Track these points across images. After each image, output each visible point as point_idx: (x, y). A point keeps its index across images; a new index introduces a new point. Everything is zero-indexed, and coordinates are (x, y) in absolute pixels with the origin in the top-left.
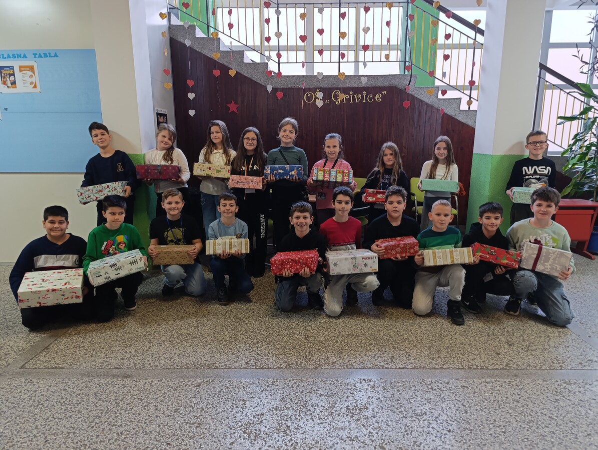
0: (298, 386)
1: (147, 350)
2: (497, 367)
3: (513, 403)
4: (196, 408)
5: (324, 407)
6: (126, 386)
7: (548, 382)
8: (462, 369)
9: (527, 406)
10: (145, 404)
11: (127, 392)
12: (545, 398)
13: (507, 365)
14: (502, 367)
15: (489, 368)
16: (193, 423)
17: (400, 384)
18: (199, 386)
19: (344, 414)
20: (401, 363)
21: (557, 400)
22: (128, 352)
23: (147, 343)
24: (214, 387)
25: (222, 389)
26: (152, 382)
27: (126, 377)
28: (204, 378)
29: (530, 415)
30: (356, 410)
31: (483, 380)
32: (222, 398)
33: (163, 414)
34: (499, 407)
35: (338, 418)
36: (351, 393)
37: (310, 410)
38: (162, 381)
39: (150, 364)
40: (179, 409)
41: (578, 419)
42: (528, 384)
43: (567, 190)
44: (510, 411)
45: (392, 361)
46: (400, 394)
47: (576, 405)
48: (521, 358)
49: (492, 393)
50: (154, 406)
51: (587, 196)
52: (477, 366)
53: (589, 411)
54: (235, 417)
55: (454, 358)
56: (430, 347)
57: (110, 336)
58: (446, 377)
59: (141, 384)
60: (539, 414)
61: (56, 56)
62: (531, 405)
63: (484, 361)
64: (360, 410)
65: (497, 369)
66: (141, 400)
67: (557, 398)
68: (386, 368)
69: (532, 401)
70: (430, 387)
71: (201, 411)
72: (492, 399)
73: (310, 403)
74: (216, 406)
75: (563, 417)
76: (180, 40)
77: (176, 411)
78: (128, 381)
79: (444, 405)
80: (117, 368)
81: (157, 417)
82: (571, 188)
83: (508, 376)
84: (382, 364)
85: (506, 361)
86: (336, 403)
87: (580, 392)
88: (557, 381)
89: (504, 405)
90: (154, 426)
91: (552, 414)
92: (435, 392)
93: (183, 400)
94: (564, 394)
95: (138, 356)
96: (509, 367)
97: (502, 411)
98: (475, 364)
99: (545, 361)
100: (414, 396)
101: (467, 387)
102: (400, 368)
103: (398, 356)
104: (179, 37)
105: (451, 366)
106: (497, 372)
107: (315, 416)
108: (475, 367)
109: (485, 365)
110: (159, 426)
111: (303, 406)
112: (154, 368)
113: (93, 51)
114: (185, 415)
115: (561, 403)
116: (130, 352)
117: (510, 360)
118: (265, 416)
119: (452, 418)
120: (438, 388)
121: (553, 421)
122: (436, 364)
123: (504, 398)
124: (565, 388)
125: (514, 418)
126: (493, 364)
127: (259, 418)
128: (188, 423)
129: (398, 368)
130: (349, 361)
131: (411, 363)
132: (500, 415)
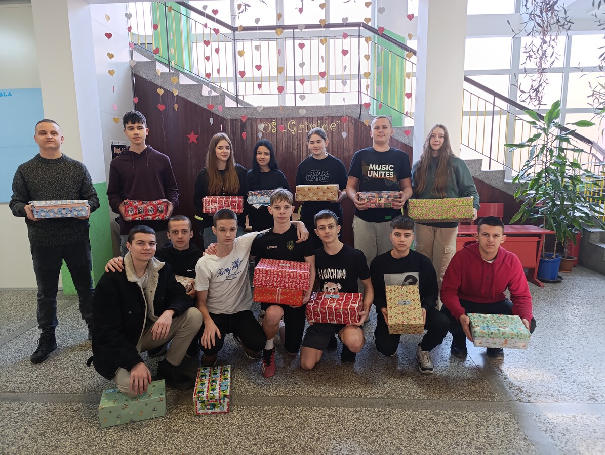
0: (170, 412)
1: (48, 375)
2: (376, 396)
3: (370, 432)
4: (62, 431)
5: (183, 433)
6: (10, 409)
7: (417, 413)
8: (340, 397)
9: (382, 436)
10: (18, 427)
11: (8, 415)
12: (404, 428)
13: (387, 394)
14: (381, 396)
15: (368, 397)
16: (52, 446)
17: (270, 412)
18: (77, 411)
19: (199, 440)
20: (283, 391)
21: (414, 431)
22: (30, 376)
23: (52, 368)
24: (90, 412)
25: (96, 414)
26: (36, 406)
27: (14, 400)
28: (86, 403)
29: (380, 444)
30: (212, 437)
31: (353, 409)
32: (92, 423)
33: (29, 436)
34: (353, 437)
35: (191, 443)
36: (217, 420)
37: (168, 437)
38: (46, 405)
39: (44, 388)
40: (46, 432)
41: (424, 450)
42: (396, 413)
43: (517, 217)
44: (361, 441)
45: (276, 389)
46: (264, 421)
47: (431, 436)
48: (406, 387)
49: (354, 423)
50: (25, 428)
51: (537, 223)
52: (356, 395)
53: (440, 443)
54: (93, 442)
55: (339, 386)
56: (321, 375)
57: (22, 361)
58: (319, 406)
59: (24, 408)
60: (389, 444)
61: (10, 95)
62: (386, 434)
63: (366, 391)
64: (216, 437)
65: (375, 398)
66: (16, 422)
67: (417, 428)
68: (267, 396)
69: (389, 431)
70: (297, 415)
71: (65, 435)
72: (351, 427)
73: (172, 429)
74: (82, 430)
75: (411, 448)
76: (142, 76)
77: (42, 434)
78: (15, 405)
79: (299, 434)
80: (12, 392)
81: (22, 439)
82: (521, 214)
83: (381, 405)
84: (264, 392)
85: (388, 390)
86: (197, 430)
87: (443, 423)
88: (427, 412)
89: (359, 434)
90: (14, 448)
91: (402, 445)
92: (298, 420)
93: (55, 424)
94: (426, 425)
95: (36, 381)
96: (389, 396)
97: (353, 441)
98: (355, 393)
99: (427, 391)
100: (276, 424)
101: (334, 416)
102: (280, 396)
103: (285, 383)
104: (141, 73)
105: (331, 394)
106: (372, 401)
107: (169, 442)
108: (354, 395)
109: (364, 394)
110: (19, 447)
111: (164, 432)
112: (45, 392)
113: (40, 90)
114: (49, 438)
115: (417, 434)
116: (32, 377)
117: (393, 389)
118: (123, 441)
119: (300, 447)
120: (305, 417)
121: (398, 452)
122: (317, 392)
123: (364, 428)
124: (430, 419)
125: (362, 447)
126: (374, 393)
127: (114, 443)
128: (46, 446)
129: (278, 396)
130: (235, 388)
131: (294, 391)
132: (350, 443)
